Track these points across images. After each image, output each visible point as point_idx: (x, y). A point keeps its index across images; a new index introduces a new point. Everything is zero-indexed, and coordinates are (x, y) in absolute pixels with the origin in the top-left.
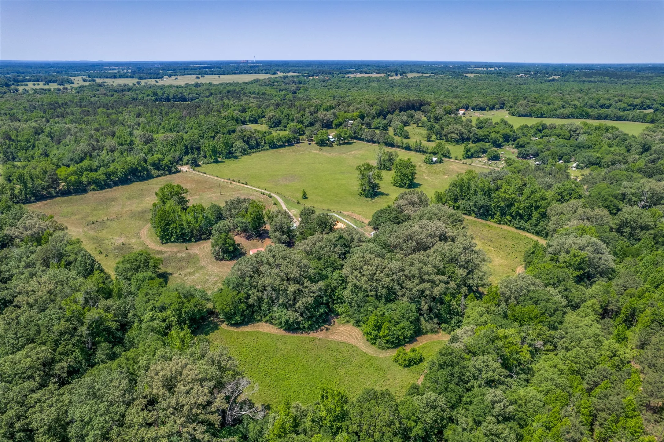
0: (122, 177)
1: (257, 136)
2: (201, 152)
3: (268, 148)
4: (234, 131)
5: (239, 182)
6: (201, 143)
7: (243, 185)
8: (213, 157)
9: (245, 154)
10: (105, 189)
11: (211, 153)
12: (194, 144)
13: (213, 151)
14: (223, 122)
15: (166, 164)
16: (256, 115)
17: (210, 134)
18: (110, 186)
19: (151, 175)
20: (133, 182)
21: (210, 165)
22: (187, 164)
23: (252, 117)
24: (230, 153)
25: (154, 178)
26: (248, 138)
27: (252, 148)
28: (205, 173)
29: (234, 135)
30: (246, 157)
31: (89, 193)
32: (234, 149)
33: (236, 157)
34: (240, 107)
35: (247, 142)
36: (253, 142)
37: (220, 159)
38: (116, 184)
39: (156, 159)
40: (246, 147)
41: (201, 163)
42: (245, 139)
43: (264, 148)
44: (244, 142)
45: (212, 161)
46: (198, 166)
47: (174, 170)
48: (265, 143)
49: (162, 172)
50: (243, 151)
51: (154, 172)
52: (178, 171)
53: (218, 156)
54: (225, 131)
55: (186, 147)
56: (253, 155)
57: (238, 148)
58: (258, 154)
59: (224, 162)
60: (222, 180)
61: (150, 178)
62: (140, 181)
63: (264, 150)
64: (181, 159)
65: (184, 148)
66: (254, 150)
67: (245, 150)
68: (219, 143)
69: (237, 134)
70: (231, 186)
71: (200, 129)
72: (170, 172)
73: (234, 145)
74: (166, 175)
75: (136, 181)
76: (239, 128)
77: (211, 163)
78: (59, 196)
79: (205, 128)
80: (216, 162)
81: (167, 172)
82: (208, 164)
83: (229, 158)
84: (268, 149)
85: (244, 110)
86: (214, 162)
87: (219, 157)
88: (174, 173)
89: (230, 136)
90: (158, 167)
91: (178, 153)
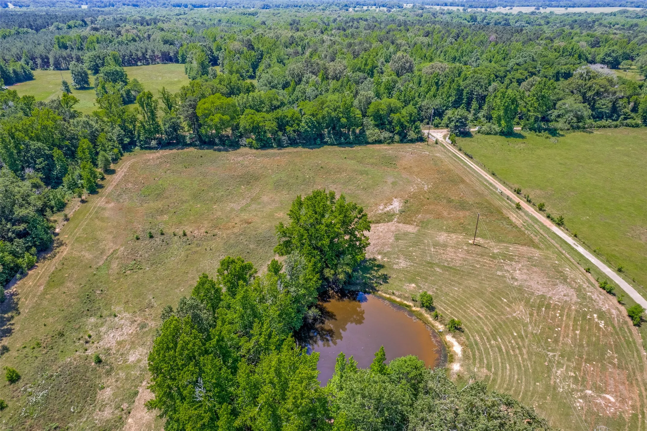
0: (306, 131)
1: (620, 90)
2: (485, 107)
3: (639, 122)
4: (568, 75)
5: (541, 209)
6: (491, 89)
7: (548, 223)
8: (503, 122)
9: (578, 128)
10: (272, 147)
11: (502, 113)
12: (477, 88)
13: (506, 110)
14: (552, 55)
15: (399, 121)
16: (620, 52)
17: (518, 75)
18: (280, 145)
19: (364, 136)
20: (326, 143)
21: (491, 139)
22: (447, 126)
23: (609, 55)
24: (545, 119)
25: (368, 143)
26: (598, 94)
27: (598, 116)
28: (471, 157)
29: (566, 82)
30: (578, 134)
31: (243, 150)
32: (556, 113)
33: (553, 132)
34: (589, 38)
35: (590, 102)
36: (604, 104)
37: (517, 129)
38: (293, 143)
39: (384, 107)
40: (587, 112)
41: (473, 130)
42: (589, 94)
43: (628, 121)
44: (585, 100)
45: (498, 129)
46: (467, 134)
47: (412, 135)
48: (635, 110)
49: (387, 134)
50: (575, 120)
51: (372, 132)
52: (421, 139)
53: (517, 120)
54: (551, 72)
55: (460, 92)
56: (597, 133)
57: (567, 112)
58: (609, 132)
59: (522, 137)
60: (501, 187)
61: (360, 143)
62: (340, 144)
63: (627, 125)
64: (439, 114)
65: (454, 93)
66: (603, 122)
67: (580, 119)
68: (527, 94)
69: (575, 80)
70: (513, 217)
71: (504, 63)
72: (404, 139)
73: (559, 103)
74: (393, 142)
75: (332, 144)
76: (582, 69)
77: (496, 134)
78: (195, 146)
79: (512, 62)
80: (509, 133)
81: (397, 137)
82: (488, 134)
83: (539, 130)
84: (637, 126)
85: (596, 44)
86: (502, 133)
87: (518, 124)
88: (412, 141)
89: (556, 84)
90: (383, 124)
91: (438, 101)
